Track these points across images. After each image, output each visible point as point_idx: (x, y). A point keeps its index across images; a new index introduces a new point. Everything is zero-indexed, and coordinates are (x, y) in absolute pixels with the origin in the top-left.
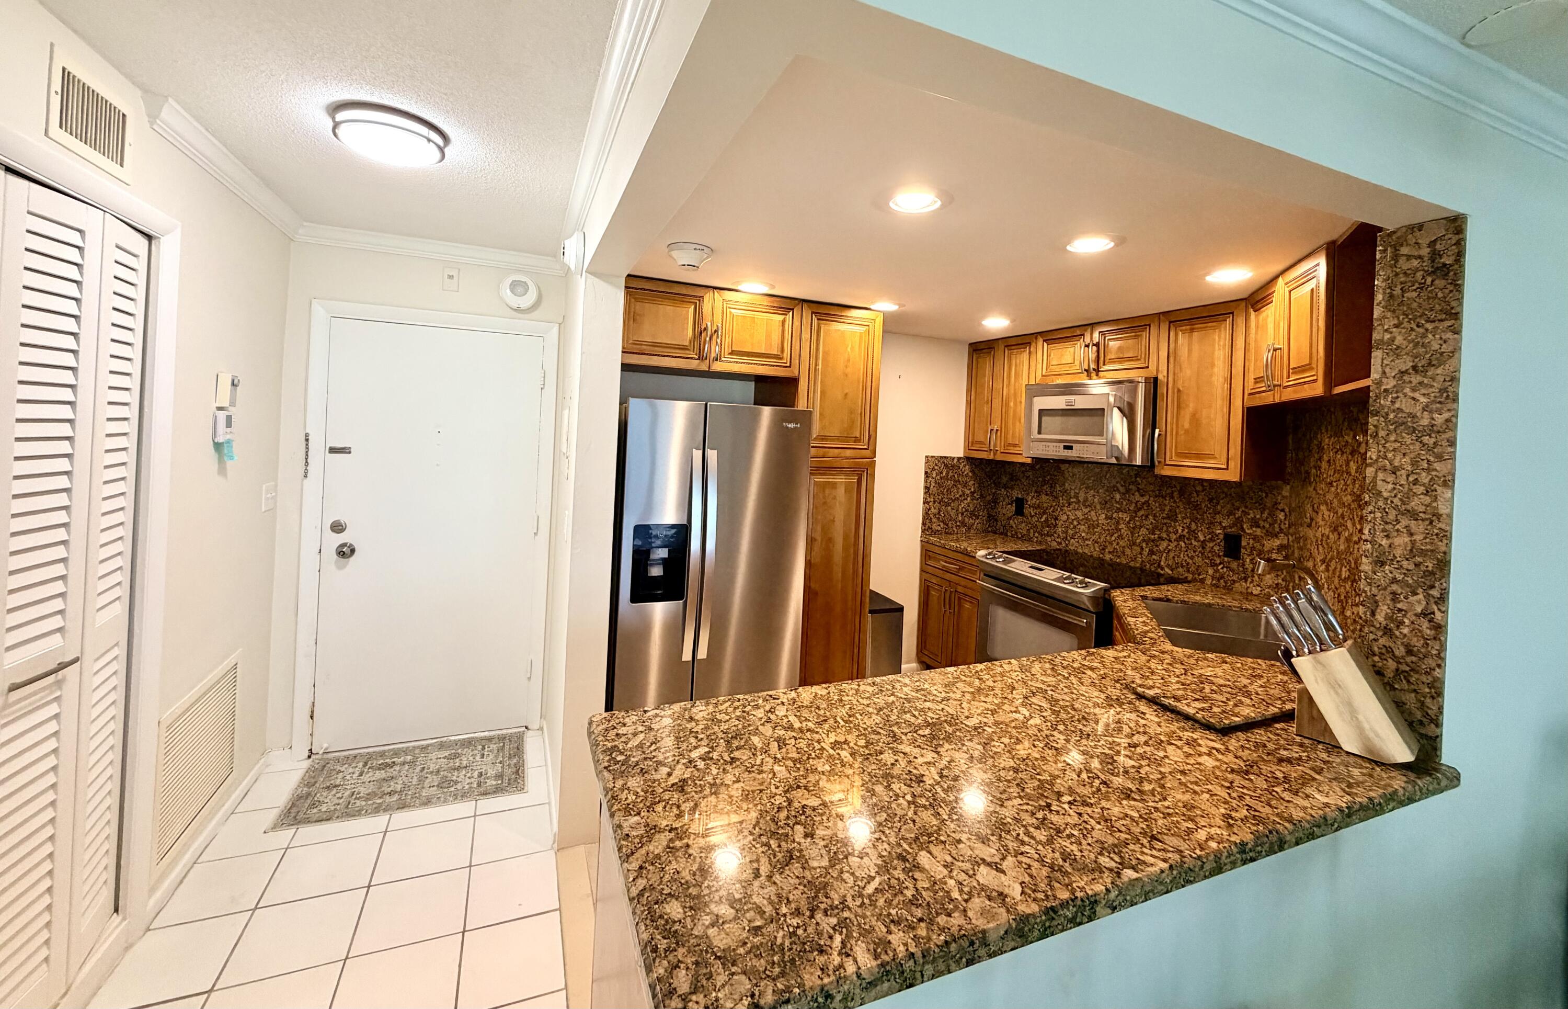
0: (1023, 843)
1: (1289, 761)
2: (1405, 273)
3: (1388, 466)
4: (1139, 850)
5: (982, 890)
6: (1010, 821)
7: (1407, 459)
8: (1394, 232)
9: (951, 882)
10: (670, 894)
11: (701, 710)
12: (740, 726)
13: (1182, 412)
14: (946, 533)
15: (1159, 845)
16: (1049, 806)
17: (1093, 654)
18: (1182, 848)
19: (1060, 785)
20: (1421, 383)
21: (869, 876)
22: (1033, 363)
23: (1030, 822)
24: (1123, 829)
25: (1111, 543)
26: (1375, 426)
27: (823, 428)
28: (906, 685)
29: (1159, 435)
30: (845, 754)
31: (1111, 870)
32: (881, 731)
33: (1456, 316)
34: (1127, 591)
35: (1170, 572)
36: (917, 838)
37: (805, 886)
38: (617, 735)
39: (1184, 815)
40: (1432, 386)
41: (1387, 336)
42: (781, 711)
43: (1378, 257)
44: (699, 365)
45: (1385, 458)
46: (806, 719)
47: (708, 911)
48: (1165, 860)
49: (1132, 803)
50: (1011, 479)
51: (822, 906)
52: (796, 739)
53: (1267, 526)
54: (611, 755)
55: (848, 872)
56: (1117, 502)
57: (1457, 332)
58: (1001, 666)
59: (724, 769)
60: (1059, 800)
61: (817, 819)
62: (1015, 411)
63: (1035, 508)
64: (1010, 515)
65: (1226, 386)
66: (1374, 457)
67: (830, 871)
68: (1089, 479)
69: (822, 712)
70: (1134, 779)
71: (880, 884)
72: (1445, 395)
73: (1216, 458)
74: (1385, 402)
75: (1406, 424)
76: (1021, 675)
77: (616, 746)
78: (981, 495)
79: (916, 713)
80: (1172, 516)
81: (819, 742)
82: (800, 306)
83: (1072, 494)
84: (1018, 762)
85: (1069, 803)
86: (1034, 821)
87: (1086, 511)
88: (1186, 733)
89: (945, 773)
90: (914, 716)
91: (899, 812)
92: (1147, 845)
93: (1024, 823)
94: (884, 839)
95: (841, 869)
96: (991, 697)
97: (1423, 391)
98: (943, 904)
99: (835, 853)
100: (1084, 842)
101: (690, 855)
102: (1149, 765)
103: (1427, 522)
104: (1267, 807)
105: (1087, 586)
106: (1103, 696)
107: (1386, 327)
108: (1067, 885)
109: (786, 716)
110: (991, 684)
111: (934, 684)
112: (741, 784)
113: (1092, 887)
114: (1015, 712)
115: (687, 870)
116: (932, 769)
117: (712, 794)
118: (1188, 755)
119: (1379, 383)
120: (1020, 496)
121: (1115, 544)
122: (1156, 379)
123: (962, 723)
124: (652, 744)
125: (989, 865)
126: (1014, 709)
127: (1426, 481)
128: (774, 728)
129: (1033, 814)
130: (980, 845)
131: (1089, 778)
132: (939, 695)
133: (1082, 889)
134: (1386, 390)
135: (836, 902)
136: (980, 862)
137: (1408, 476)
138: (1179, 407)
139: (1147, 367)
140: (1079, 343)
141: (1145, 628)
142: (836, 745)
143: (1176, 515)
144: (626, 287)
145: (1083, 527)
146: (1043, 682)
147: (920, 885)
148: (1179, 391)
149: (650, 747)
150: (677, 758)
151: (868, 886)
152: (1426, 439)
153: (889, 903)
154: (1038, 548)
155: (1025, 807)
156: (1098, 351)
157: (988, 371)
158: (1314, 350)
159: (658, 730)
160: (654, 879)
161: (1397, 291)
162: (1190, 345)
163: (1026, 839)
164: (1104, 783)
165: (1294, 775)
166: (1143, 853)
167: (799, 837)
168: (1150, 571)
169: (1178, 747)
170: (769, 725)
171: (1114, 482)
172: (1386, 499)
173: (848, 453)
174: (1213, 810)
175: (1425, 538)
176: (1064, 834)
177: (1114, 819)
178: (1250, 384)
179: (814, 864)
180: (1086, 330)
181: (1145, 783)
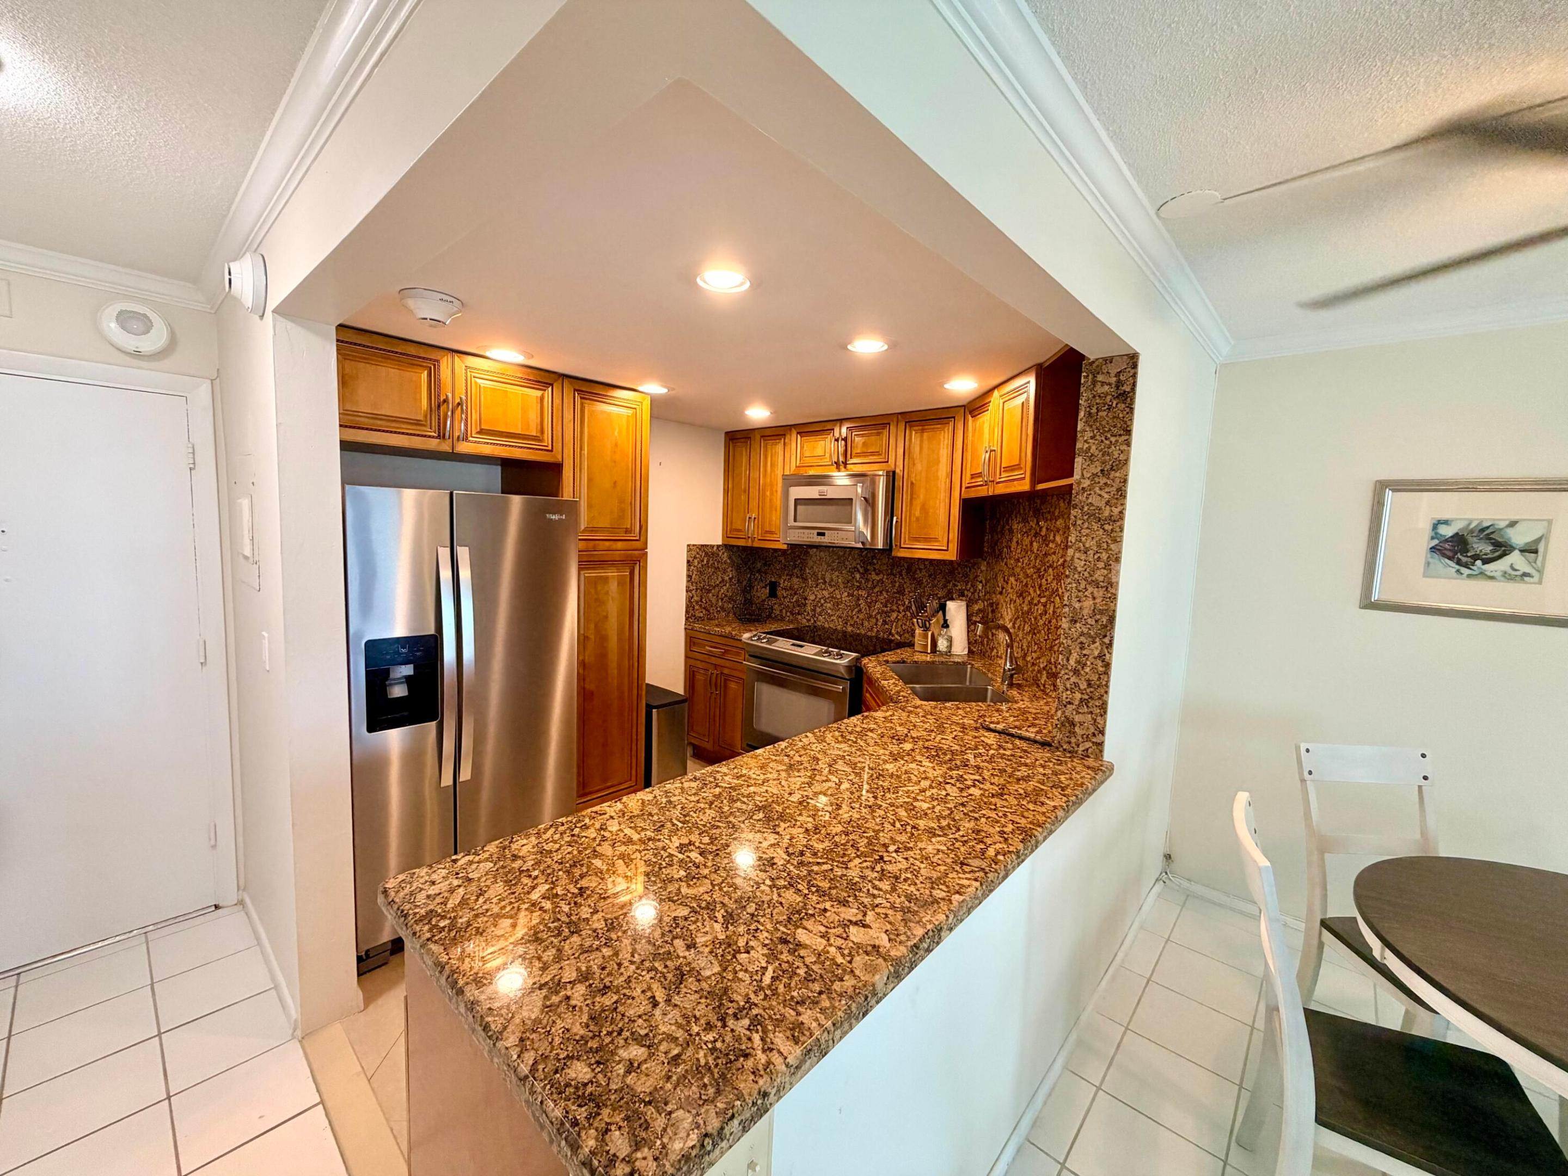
0: (874, 896)
1: (1023, 778)
2: (1099, 396)
3: (1082, 548)
4: (956, 876)
5: (859, 948)
6: (858, 880)
7: (1094, 542)
8: (1093, 362)
9: (832, 950)
10: (568, 1055)
11: (525, 845)
12: (575, 852)
13: (914, 503)
14: (708, 619)
15: (967, 868)
16: (882, 858)
17: (867, 717)
18: (983, 867)
19: (884, 838)
20: (1106, 484)
21: (762, 967)
22: (787, 455)
23: (873, 876)
24: (940, 862)
25: (852, 617)
26: (1075, 517)
27: (591, 519)
28: (726, 775)
29: (897, 522)
30: (694, 855)
31: (943, 899)
32: (720, 824)
33: (1128, 432)
34: (873, 658)
35: (899, 638)
36: (789, 918)
37: (706, 998)
38: (428, 897)
39: (975, 839)
40: (1112, 486)
41: (1086, 445)
42: (613, 826)
43: (1082, 381)
44: (439, 443)
45: (1080, 541)
46: (643, 829)
47: (618, 1059)
48: (976, 880)
49: (939, 839)
50: (765, 564)
51: (730, 1012)
52: (640, 852)
53: (970, 594)
54: (429, 922)
55: (741, 970)
56: (857, 581)
57: (1129, 444)
58: (801, 741)
59: (575, 903)
60: (887, 851)
61: (692, 927)
62: (771, 500)
63: (786, 589)
64: (764, 598)
65: (948, 481)
66: (1073, 541)
67: (725, 975)
68: (833, 562)
69: (656, 818)
70: (933, 819)
71: (774, 972)
72: (1120, 493)
73: (939, 541)
74: (1082, 497)
75: (1094, 516)
76: (820, 747)
77: (431, 911)
78: (738, 580)
79: (745, 800)
80: (901, 592)
81: (664, 849)
82: (560, 381)
83: (820, 576)
84: (845, 826)
85: (896, 851)
86: (876, 875)
87: (832, 590)
88: (954, 772)
89: (791, 850)
90: (744, 803)
91: (766, 898)
92: (960, 871)
93: (869, 878)
94: (761, 928)
95: (734, 969)
96: (802, 771)
97: (1107, 490)
98: (833, 972)
99: (722, 956)
100: (918, 882)
101: (574, 1007)
102: (939, 804)
103: (1104, 589)
104: (1023, 819)
105: (841, 656)
106: (887, 752)
107: (1085, 438)
108: (918, 922)
109: (621, 830)
110: (799, 759)
111: (750, 768)
112: (600, 915)
113: (937, 917)
114: (826, 781)
115: (578, 1024)
116: (779, 850)
117: (573, 933)
118: (961, 790)
119: (1079, 483)
120: (773, 580)
121: (855, 617)
122: (894, 472)
123: (788, 800)
124: (478, 897)
125: (856, 924)
126: (825, 778)
127: (1105, 558)
128: (613, 846)
129: (873, 869)
130: (843, 909)
131: (902, 825)
132: (758, 778)
133: (930, 921)
134: (1083, 488)
135: (742, 1003)
136: (848, 923)
137: (1094, 554)
138: (912, 499)
139: (887, 462)
140: (829, 437)
141: (897, 688)
142: (681, 848)
143: (904, 589)
144: (338, 341)
145: (829, 605)
146: (839, 749)
147: (808, 960)
148: (912, 483)
149: (477, 900)
150: (516, 905)
151: (764, 978)
152: (1106, 527)
153: (787, 986)
154: (791, 626)
155: (865, 864)
156: (846, 446)
157: (745, 460)
158: (1023, 455)
159: (479, 879)
160: (543, 1047)
161: (1094, 410)
162: (921, 441)
163: (876, 892)
164: (913, 827)
165: (1029, 789)
166: (959, 878)
167: (682, 951)
168: (883, 639)
169: (953, 785)
170: (606, 843)
171: (854, 564)
172: (1080, 573)
173: (619, 545)
174: (991, 830)
175: (1102, 601)
176: (902, 879)
177: (931, 855)
178: (967, 479)
179: (707, 973)
180: (835, 425)
181: (942, 821)
